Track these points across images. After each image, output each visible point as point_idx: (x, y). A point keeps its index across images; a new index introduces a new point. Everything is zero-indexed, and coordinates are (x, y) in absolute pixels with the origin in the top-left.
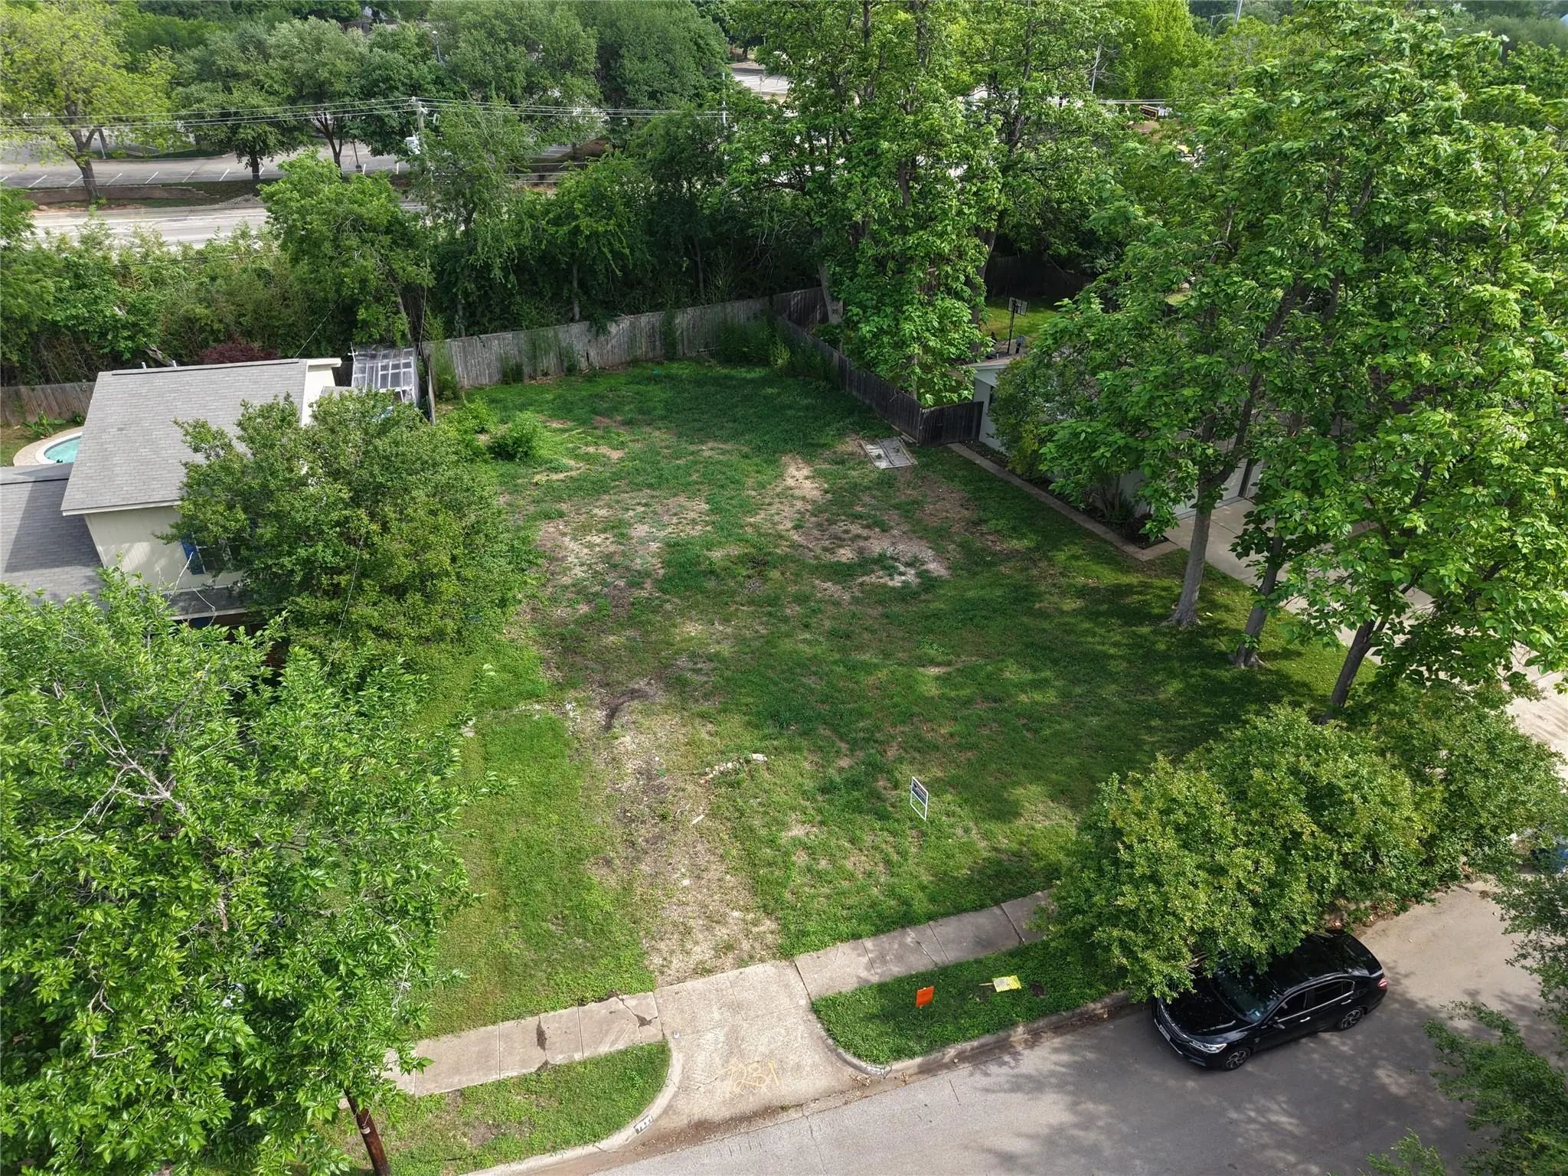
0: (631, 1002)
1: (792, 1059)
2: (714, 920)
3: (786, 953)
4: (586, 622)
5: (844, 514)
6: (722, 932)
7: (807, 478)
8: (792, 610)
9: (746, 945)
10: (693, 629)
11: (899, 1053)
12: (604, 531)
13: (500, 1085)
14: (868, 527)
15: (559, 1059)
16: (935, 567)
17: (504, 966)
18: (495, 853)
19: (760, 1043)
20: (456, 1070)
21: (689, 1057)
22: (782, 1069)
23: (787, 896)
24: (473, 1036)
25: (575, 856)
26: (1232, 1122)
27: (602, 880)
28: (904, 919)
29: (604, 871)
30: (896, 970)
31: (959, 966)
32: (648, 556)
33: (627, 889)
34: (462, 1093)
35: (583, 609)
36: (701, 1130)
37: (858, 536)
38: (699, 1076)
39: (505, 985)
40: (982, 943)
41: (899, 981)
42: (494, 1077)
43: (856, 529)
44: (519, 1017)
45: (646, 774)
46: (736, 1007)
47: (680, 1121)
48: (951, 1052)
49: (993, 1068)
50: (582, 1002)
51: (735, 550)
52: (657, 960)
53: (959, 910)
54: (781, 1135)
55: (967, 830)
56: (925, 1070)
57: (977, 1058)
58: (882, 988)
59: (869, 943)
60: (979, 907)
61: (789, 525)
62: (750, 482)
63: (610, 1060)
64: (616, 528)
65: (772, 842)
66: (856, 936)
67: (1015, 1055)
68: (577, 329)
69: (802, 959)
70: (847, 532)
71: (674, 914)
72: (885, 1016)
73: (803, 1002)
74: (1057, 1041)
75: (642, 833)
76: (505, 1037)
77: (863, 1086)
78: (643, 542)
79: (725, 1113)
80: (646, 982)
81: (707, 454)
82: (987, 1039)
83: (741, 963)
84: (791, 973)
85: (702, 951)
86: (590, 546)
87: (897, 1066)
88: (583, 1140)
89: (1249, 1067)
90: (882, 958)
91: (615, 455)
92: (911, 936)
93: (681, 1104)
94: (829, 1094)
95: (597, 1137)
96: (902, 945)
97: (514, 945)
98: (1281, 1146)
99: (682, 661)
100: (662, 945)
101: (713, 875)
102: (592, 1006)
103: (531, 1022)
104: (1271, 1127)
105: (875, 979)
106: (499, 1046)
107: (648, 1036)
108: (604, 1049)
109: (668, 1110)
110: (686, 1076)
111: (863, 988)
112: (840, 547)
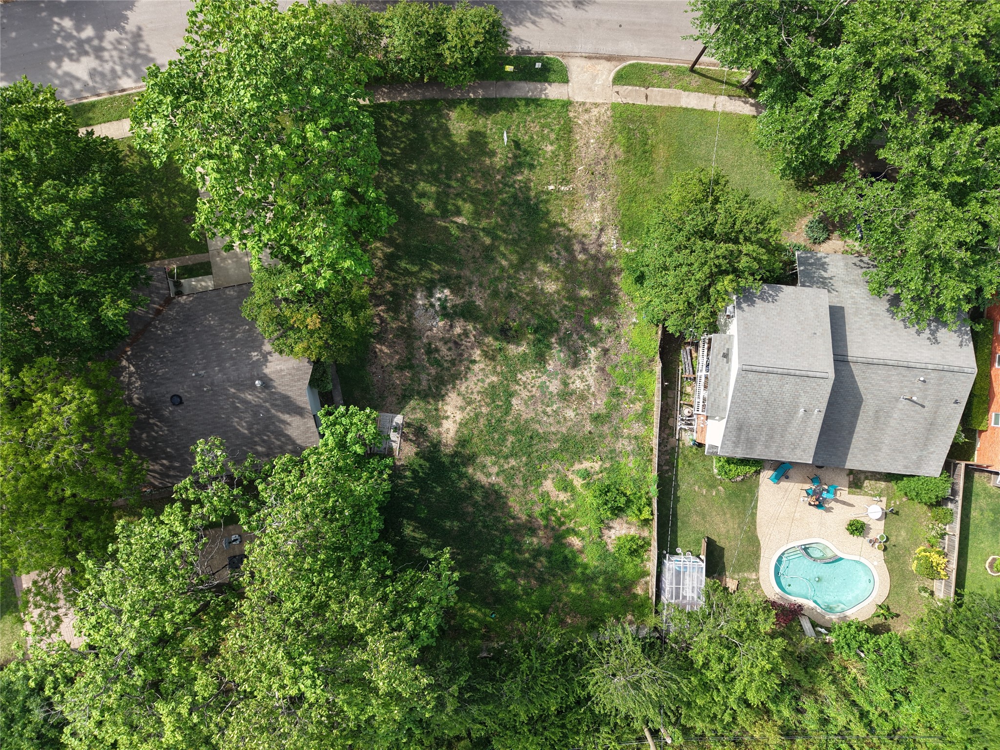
0: (619, 100)
1: (579, 69)
2: (587, 122)
3: (570, 102)
4: (597, 311)
5: (443, 368)
6: (586, 117)
7: (447, 418)
9: (581, 109)
12: (573, 392)
13: (659, 87)
15: (643, 89)
16: (420, 299)
19: (587, 76)
20: (671, 95)
21: (607, 78)
22: (583, 67)
23: (562, 123)
24: (665, 104)
27: (620, 150)
28: (529, 101)
30: (539, 85)
32: (557, 356)
33: (611, 144)
34: (670, 88)
36: (609, 58)
37: (446, 343)
38: (606, 73)
40: (508, 86)
42: (661, 89)
44: (652, 106)
45: (593, 198)
46: (590, 89)
47: (614, 63)
49: (526, 48)
50: (634, 104)
51: (512, 349)
52: (608, 113)
53: (511, 99)
54: (589, 48)
57: (529, 52)
58: (546, 80)
59: (543, 96)
60: (502, 99)
61: (476, 367)
64: (566, 394)
65: (560, 146)
66: (546, 100)
67: (517, 50)
69: (565, 98)
70: (449, 350)
71: (599, 129)
73: (570, 84)
75: (600, 168)
76: (656, 101)
77: (563, 55)
78: (555, 373)
79: (602, 61)
80: (614, 107)
81: (495, 469)
82: (523, 56)
83: (584, 104)
84: (570, 95)
85: (595, 112)
87: (552, 56)
88: (641, 64)
90: (541, 91)
91: (548, 485)
92: (529, 95)
93: (613, 67)
94: (573, 57)
95: (637, 64)
96: (533, 93)
100: (606, 118)
101: (583, 141)
102: (631, 102)
103: (649, 103)
105: (546, 84)
106: (658, 98)
107: (617, 88)
108: (630, 88)
109: (617, 66)
110: (609, 74)
111: (550, 83)
112: (459, 335)
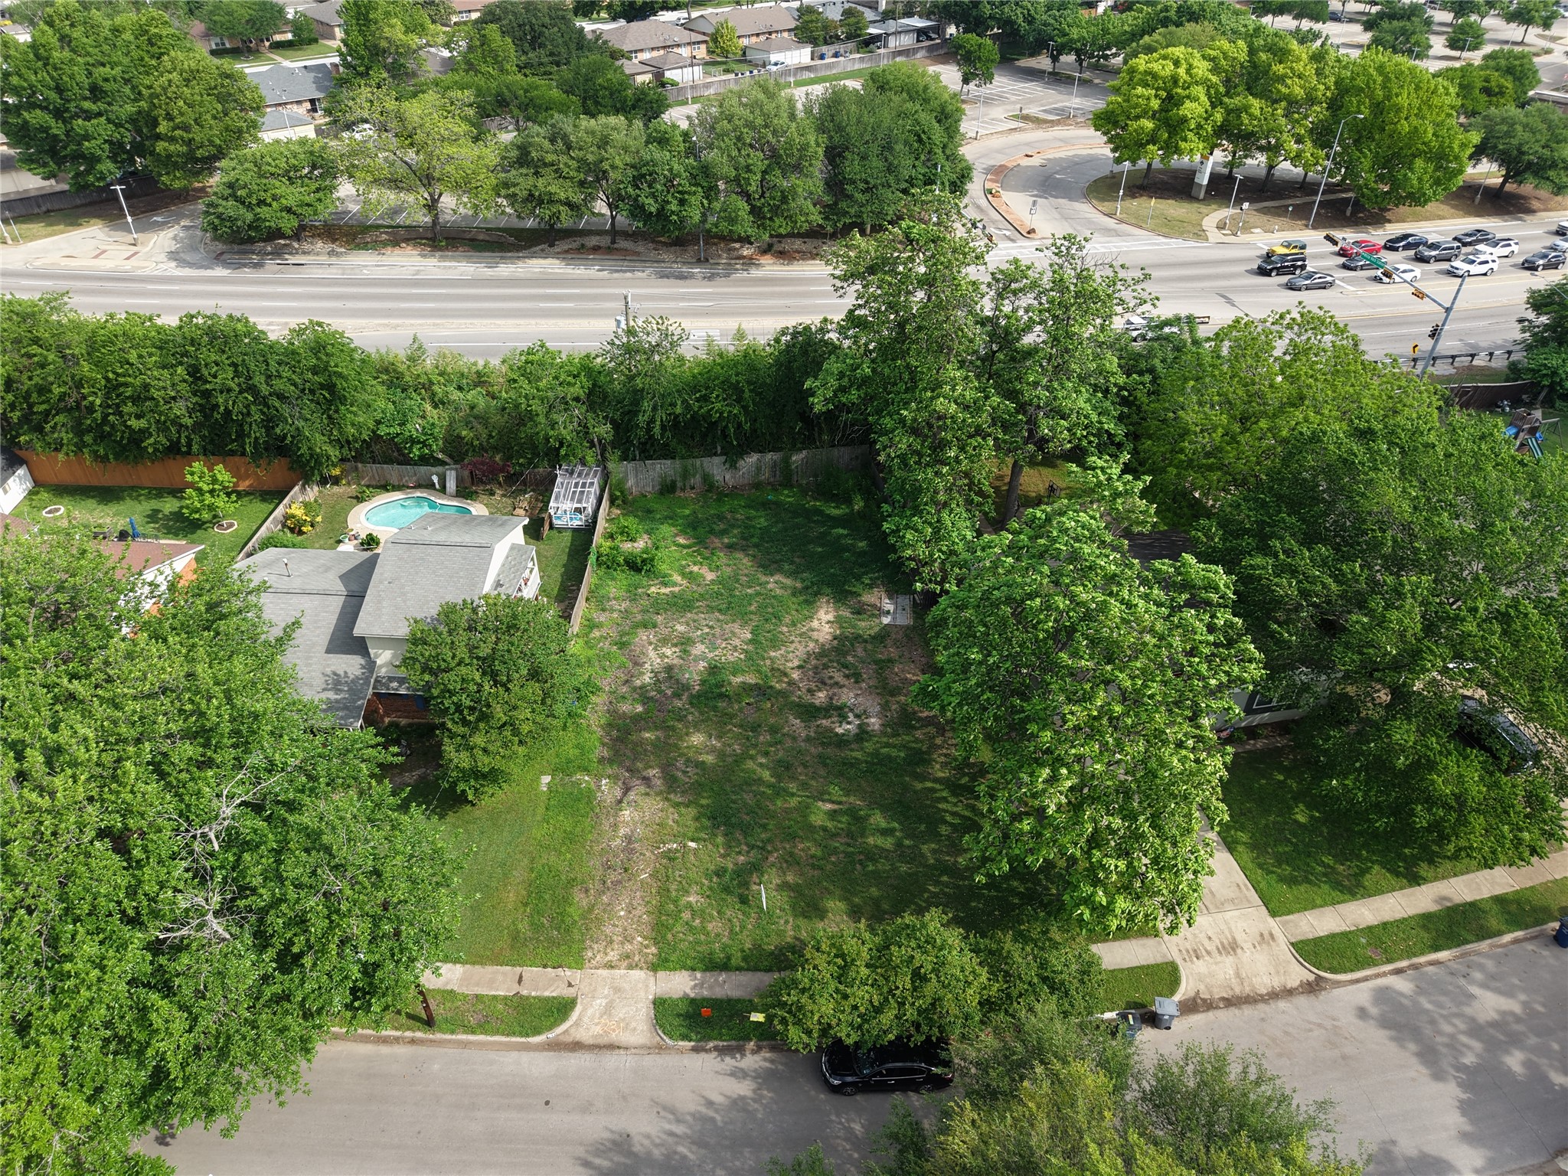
0: (568, 973)
1: (634, 1024)
2: (628, 939)
3: (654, 968)
4: (636, 719)
5: (838, 662)
6: (628, 947)
7: (829, 622)
8: (765, 738)
9: (637, 958)
10: (697, 739)
11: (685, 1037)
12: (675, 645)
13: (495, 997)
14: (847, 677)
15: (525, 993)
16: (874, 722)
17: (515, 937)
18: (532, 870)
19: (621, 1012)
20: (477, 985)
21: (585, 1010)
22: (625, 1028)
23: (669, 936)
24: (490, 969)
25: (571, 882)
26: (831, 1121)
27: (579, 899)
28: (724, 966)
29: (582, 896)
30: (706, 993)
31: (738, 1001)
32: (694, 674)
33: (591, 909)
34: (477, 996)
35: (640, 709)
36: (577, 1046)
37: (837, 683)
38: (586, 1019)
39: (512, 947)
40: (758, 991)
41: (704, 999)
42: (493, 993)
43: (838, 677)
44: (514, 966)
45: (629, 839)
46: (617, 990)
47: (568, 1039)
48: (711, 1044)
49: (728, 1059)
50: (545, 966)
51: (751, 679)
52: (590, 954)
53: (756, 969)
54: (611, 1060)
55: (787, 922)
56: (695, 1050)
57: (722, 1051)
58: (693, 1001)
59: (699, 975)
60: (769, 970)
61: (796, 663)
62: (787, 620)
63: (547, 999)
64: (684, 643)
65: (675, 902)
66: (693, 969)
67: (743, 1056)
68: (717, 460)
69: (661, 974)
70: (831, 678)
71: (608, 930)
72: (687, 1016)
73: (651, 997)
74: (768, 1055)
75: (613, 876)
76: (505, 974)
77: (660, 1049)
78: (696, 660)
79: (591, 1042)
80: (579, 964)
81: (770, 586)
82: (733, 1043)
83: (630, 967)
84: (652, 979)
85: (613, 955)
86: (663, 656)
87: (681, 1043)
88: (521, 1035)
89: (858, 1097)
90: (701, 985)
91: (710, 576)
92: (723, 977)
93: (572, 1031)
94: (642, 1047)
95: (527, 1035)
96: (716, 980)
97: (523, 926)
98: (846, 1140)
99: (680, 764)
100: (595, 946)
101: (637, 913)
102: (549, 970)
103: (518, 969)
104: (850, 1130)
105: (692, 995)
106: (500, 978)
107: (569, 993)
108: (547, 994)
109: (566, 1032)
110: (580, 1019)
111: (686, 997)
112: (820, 690)
